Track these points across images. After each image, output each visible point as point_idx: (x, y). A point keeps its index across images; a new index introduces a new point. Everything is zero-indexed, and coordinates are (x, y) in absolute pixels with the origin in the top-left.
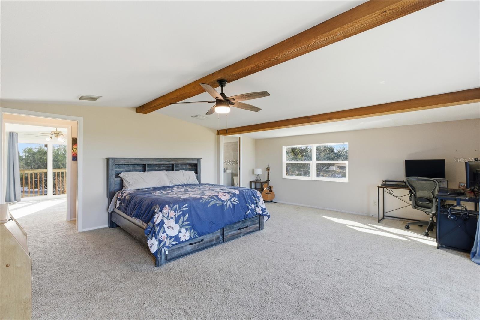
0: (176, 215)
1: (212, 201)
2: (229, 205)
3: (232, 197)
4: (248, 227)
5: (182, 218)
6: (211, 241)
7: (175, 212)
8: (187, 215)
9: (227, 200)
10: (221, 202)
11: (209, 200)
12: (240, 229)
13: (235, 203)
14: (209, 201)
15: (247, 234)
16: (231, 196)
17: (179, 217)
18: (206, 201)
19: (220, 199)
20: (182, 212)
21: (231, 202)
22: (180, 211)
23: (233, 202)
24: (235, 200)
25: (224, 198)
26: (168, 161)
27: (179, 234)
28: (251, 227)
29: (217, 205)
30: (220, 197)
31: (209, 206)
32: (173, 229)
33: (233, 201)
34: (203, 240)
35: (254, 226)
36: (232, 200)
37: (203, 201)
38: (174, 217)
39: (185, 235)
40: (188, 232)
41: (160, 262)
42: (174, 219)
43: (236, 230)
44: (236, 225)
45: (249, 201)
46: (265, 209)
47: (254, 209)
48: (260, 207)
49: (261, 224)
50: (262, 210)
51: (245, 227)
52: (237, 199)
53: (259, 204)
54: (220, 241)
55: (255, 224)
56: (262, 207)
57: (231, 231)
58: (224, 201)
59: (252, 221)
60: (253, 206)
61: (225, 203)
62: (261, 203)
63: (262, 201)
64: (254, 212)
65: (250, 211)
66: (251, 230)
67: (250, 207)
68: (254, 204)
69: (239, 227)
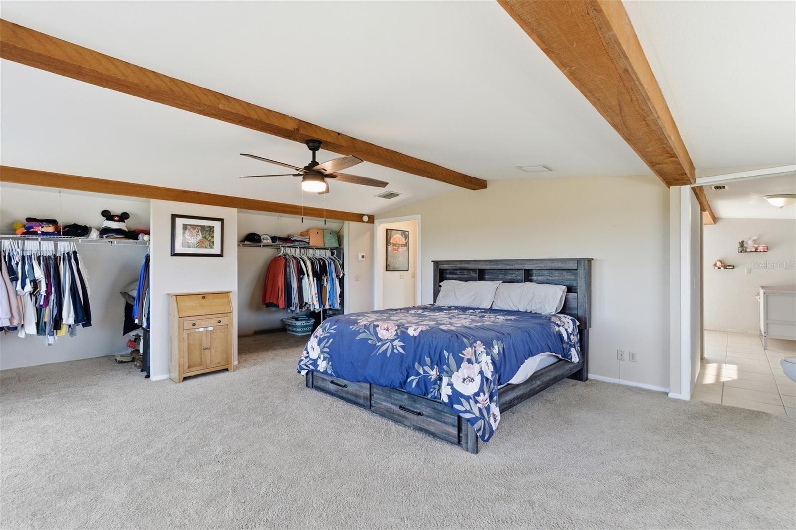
0: (322, 335)
1: (364, 332)
2: (387, 349)
3: (397, 337)
4: (420, 414)
5: (326, 341)
6: (357, 396)
7: (323, 331)
8: (332, 339)
9: (387, 339)
10: (376, 340)
11: (361, 329)
12: (402, 407)
13: (395, 350)
14: (360, 331)
15: (420, 429)
16: (396, 334)
17: (324, 338)
18: (356, 329)
19: (376, 334)
20: (329, 334)
21: (392, 347)
22: (328, 333)
23: (394, 348)
24: (399, 346)
25: (384, 334)
27: (317, 359)
28: (433, 423)
29: (369, 342)
30: (379, 330)
31: (358, 338)
32: (314, 350)
33: (394, 346)
34: (345, 386)
35: (440, 423)
36: (394, 343)
37: (353, 328)
38: (319, 336)
39: (322, 366)
40: (325, 362)
41: (308, 383)
42: (318, 338)
43: (396, 405)
44: (396, 395)
45: (426, 359)
46: (467, 398)
47: (435, 383)
48: (448, 384)
49: (467, 435)
50: (451, 394)
51: (415, 410)
52: (402, 344)
53: (451, 377)
54: (371, 405)
55: (445, 422)
56: (454, 386)
57: (387, 401)
58: (379, 340)
59: (434, 408)
60: (434, 374)
61: (380, 343)
62: (459, 377)
63: (463, 374)
64: (434, 389)
65: (415, 379)
66: (432, 428)
67: (421, 372)
68: (441, 371)
69: (401, 403)
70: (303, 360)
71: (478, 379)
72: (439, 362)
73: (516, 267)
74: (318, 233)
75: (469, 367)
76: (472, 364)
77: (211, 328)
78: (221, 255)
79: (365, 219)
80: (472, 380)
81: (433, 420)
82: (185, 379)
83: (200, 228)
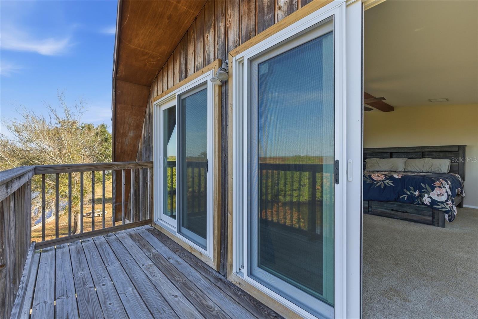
2: (381, 184)
3: (386, 179)
4: (407, 212)
9: (379, 180)
10: (372, 181)
12: (392, 210)
13: (387, 185)
15: (406, 219)
16: (386, 178)
19: (372, 179)
21: (384, 184)
23: (386, 184)
24: (390, 183)
25: (377, 178)
26: (412, 150)
29: (367, 182)
30: (373, 177)
33: (386, 183)
35: (420, 216)
36: (385, 182)
43: (388, 210)
44: (388, 205)
45: (411, 187)
46: (442, 203)
47: (418, 197)
48: (428, 197)
49: (438, 220)
50: (431, 201)
51: (402, 211)
52: (392, 182)
53: (429, 194)
54: (368, 211)
55: (423, 215)
56: (432, 198)
57: (381, 208)
58: (375, 181)
59: (416, 209)
60: (417, 193)
61: (375, 182)
62: (434, 194)
63: (437, 193)
64: (418, 200)
65: (405, 196)
66: (414, 218)
67: (408, 193)
68: (420, 192)
69: (392, 209)
71: (446, 194)
72: (420, 189)
73: (416, 151)
75: (440, 190)
76: (442, 188)
80: (443, 195)
81: (415, 215)
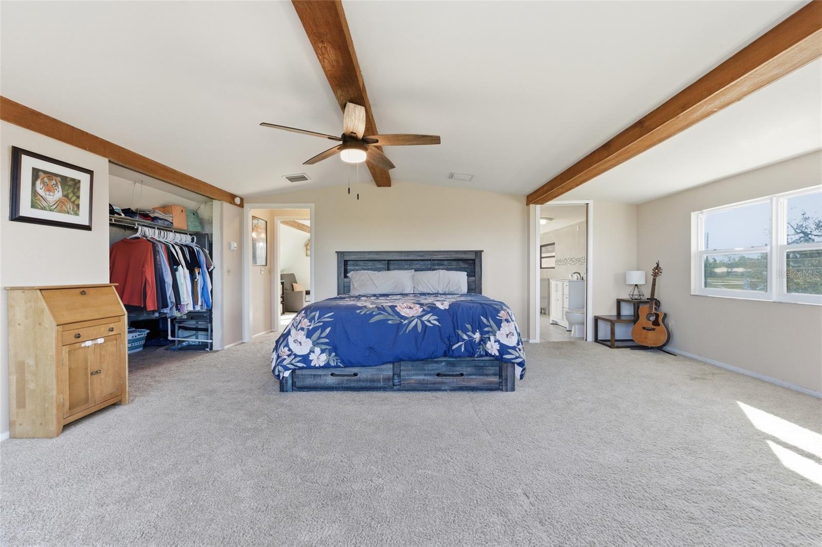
0: (310, 326)
1: (380, 314)
2: (416, 325)
3: (425, 313)
4: (462, 375)
5: (319, 331)
6: (373, 381)
7: (310, 322)
8: (329, 329)
9: (413, 317)
10: (399, 319)
11: (374, 311)
12: (438, 375)
13: (429, 324)
14: (374, 313)
15: (461, 389)
16: (424, 310)
17: (315, 330)
18: (367, 313)
19: (398, 314)
20: (322, 324)
21: (422, 322)
22: (319, 322)
23: (426, 323)
24: (432, 320)
25: (408, 312)
26: (420, 256)
27: (309, 354)
28: (474, 379)
29: (390, 322)
30: (400, 310)
31: (372, 321)
32: (301, 345)
33: (426, 321)
34: (355, 375)
35: (482, 377)
36: (424, 318)
37: (361, 312)
38: (306, 327)
39: (319, 359)
40: (324, 354)
41: (285, 387)
42: (306, 330)
43: (430, 375)
44: (430, 366)
45: (467, 326)
46: (514, 348)
47: (479, 343)
48: (495, 342)
49: (506, 379)
50: (499, 348)
51: (455, 373)
52: (436, 317)
53: (495, 335)
54: (394, 385)
55: (487, 375)
56: (501, 341)
57: (418, 375)
58: (405, 318)
59: (476, 366)
60: (477, 336)
61: (406, 322)
62: (503, 334)
63: (506, 331)
64: (479, 349)
65: (462, 345)
66: (473, 384)
67: (465, 337)
68: (482, 333)
69: (437, 372)
70: (285, 359)
71: (515, 333)
72: (480, 327)
73: (426, 258)
74: (182, 211)
75: (509, 325)
76: (510, 322)
77: (100, 341)
78: (88, 228)
79: (238, 201)
80: (513, 335)
81: (474, 377)
82: (66, 427)
83: (59, 179)
